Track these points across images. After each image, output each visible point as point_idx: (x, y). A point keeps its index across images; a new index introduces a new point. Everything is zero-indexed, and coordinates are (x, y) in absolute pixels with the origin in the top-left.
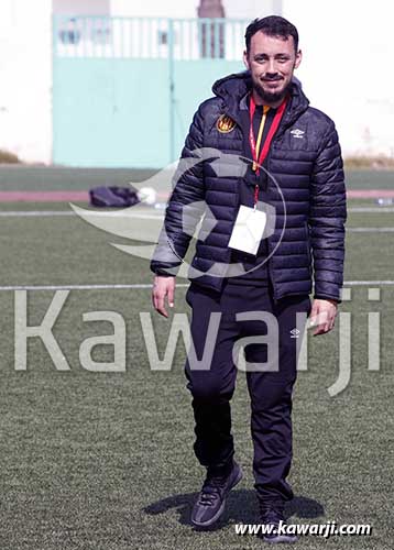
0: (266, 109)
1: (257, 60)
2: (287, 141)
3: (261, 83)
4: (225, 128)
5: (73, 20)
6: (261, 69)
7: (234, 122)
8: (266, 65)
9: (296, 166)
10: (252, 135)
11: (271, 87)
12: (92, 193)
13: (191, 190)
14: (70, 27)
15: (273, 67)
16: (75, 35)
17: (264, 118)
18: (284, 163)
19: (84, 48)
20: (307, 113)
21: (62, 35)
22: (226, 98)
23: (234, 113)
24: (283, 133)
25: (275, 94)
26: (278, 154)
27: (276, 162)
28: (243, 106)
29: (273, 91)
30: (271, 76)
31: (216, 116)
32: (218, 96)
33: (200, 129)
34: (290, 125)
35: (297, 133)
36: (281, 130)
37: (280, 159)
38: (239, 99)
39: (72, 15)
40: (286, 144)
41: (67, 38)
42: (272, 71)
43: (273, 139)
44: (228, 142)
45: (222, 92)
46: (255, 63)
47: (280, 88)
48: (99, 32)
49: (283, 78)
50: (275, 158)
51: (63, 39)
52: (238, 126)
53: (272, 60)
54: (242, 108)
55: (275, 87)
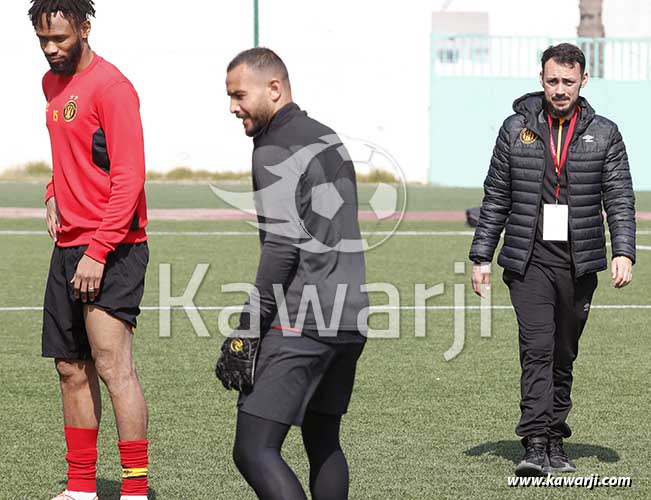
0: (562, 122)
1: (548, 82)
2: (580, 145)
3: (552, 102)
4: (528, 139)
5: (452, 39)
6: (553, 90)
7: (535, 135)
8: (556, 86)
9: (589, 166)
10: (552, 143)
11: (560, 105)
12: (468, 213)
13: (501, 192)
14: (449, 46)
15: (561, 89)
16: (454, 53)
17: (561, 128)
18: (579, 164)
19: (464, 66)
20: (594, 121)
21: (441, 54)
22: (527, 114)
23: (535, 126)
24: (577, 139)
25: (563, 111)
26: (575, 156)
27: (573, 164)
28: (541, 119)
29: (561, 108)
30: (560, 97)
31: (519, 130)
32: (518, 113)
33: (506, 141)
34: (582, 133)
35: (588, 138)
36: (575, 137)
37: (576, 160)
38: (537, 115)
39: (451, 35)
40: (579, 148)
41: (445, 56)
42: (560, 92)
43: (569, 145)
44: (531, 152)
45: (521, 109)
46: (547, 84)
47: (567, 106)
48: (478, 51)
49: (569, 99)
50: (572, 160)
51: (441, 58)
52: (539, 138)
53: (561, 84)
54: (541, 121)
55: (562, 105)
